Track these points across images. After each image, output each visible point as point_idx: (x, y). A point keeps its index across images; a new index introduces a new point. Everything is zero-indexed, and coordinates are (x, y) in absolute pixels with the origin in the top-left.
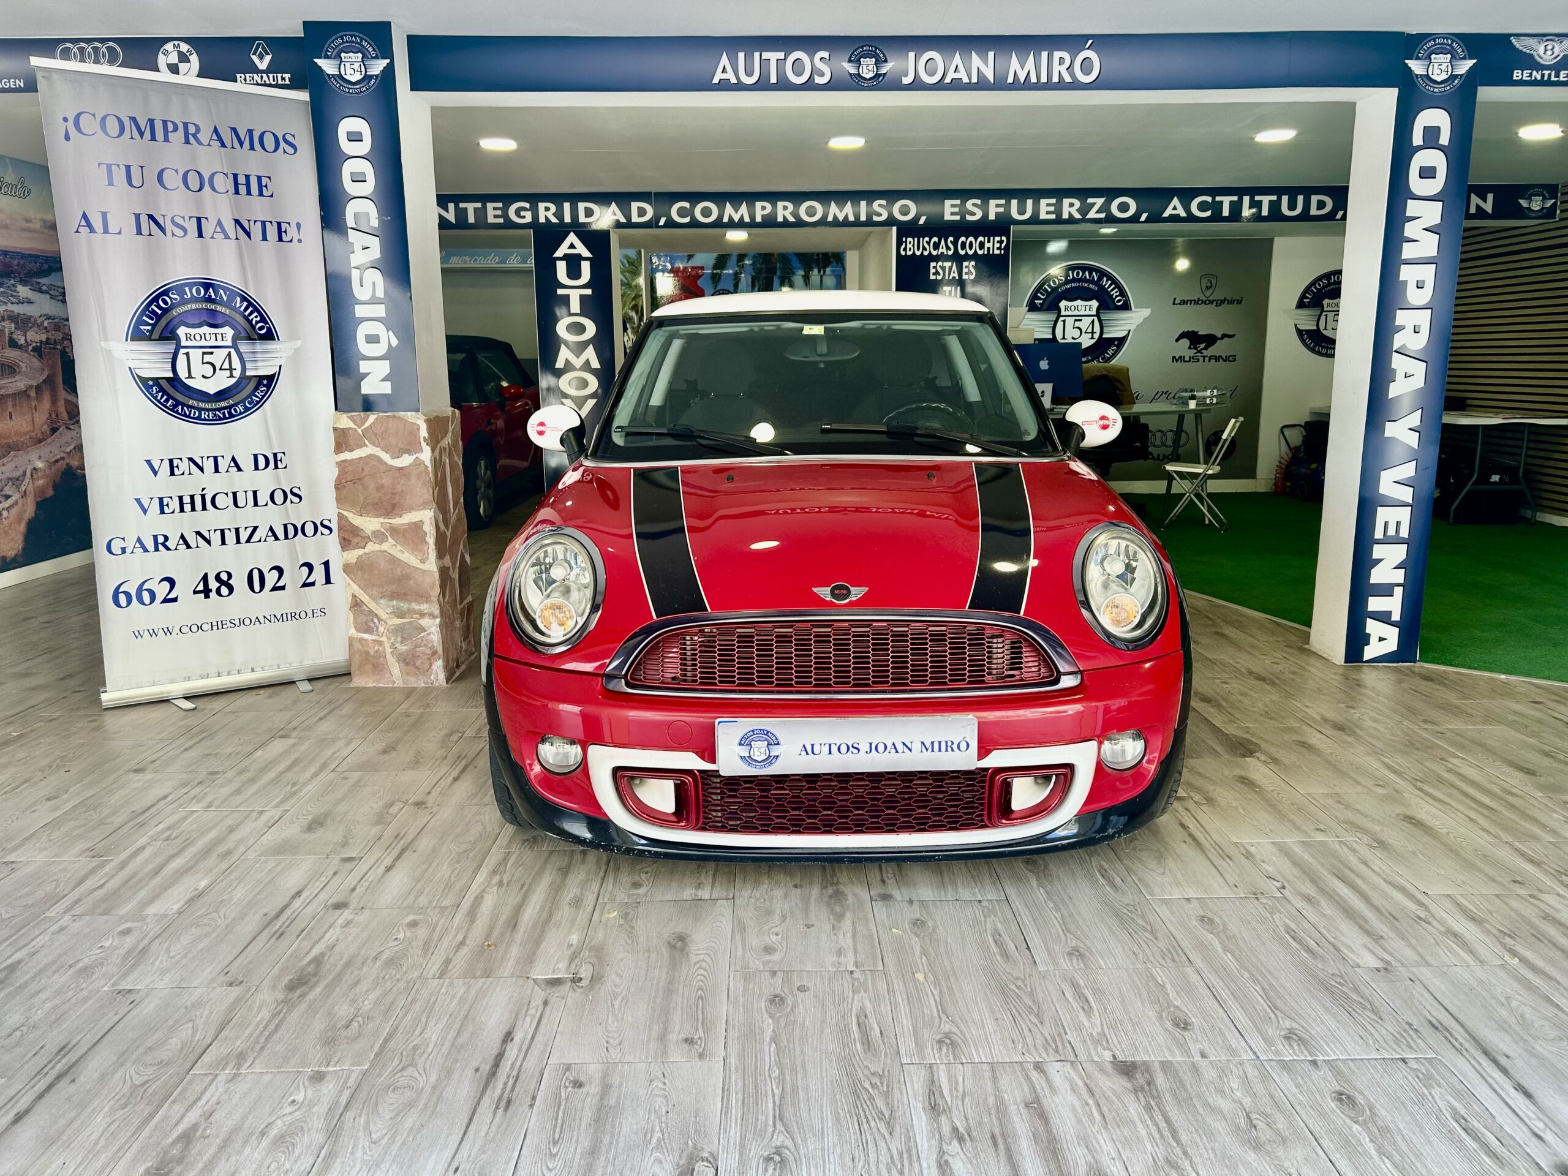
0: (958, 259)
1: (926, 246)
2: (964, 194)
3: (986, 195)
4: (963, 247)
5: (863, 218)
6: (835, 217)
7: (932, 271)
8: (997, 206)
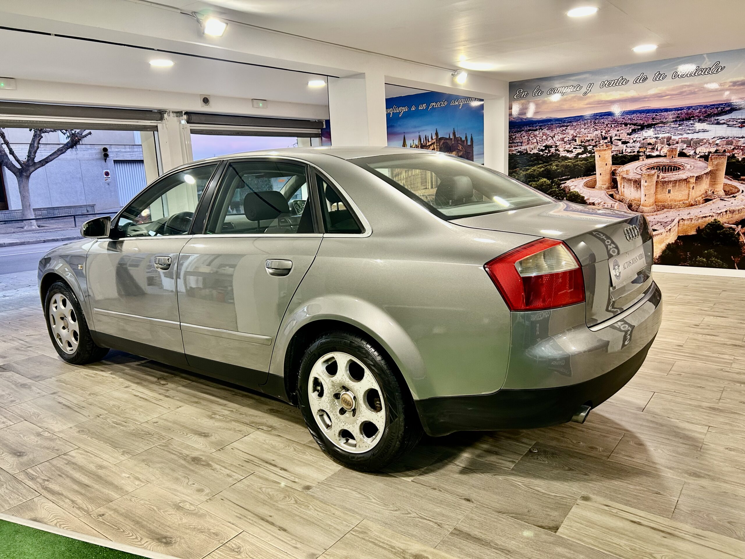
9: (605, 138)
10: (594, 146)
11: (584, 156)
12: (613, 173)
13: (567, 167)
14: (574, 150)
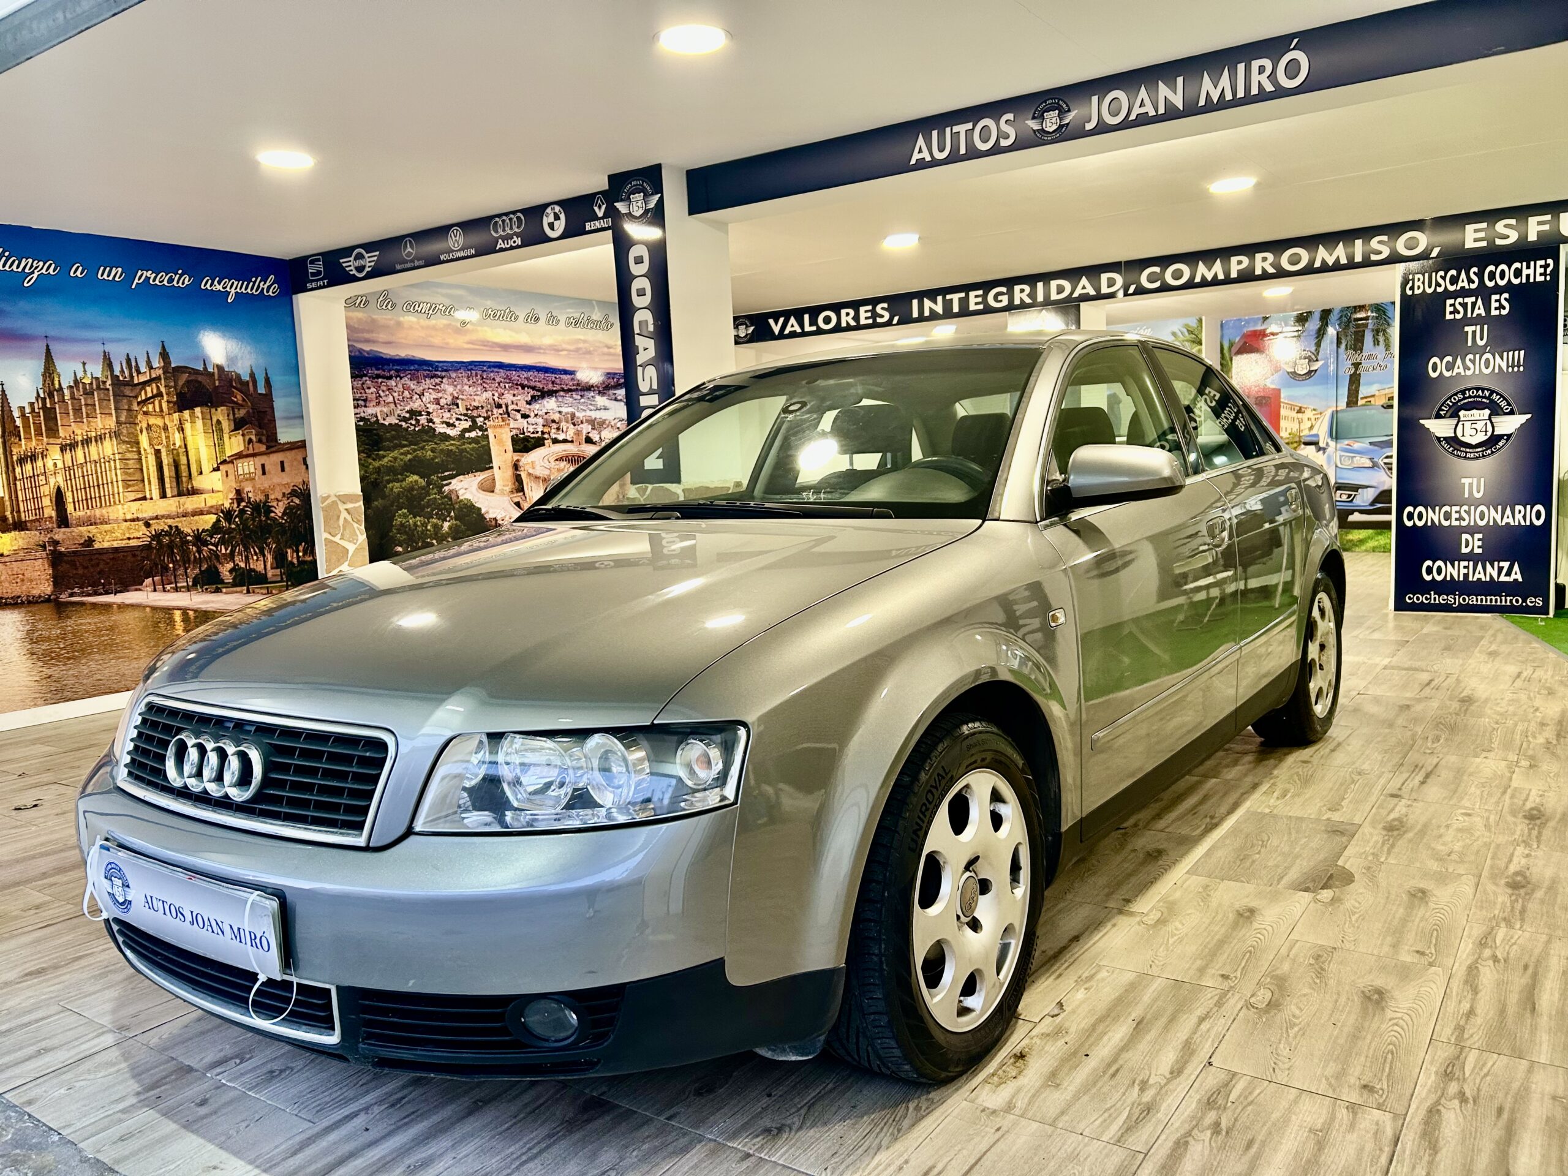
0: (1484, 293)
1: (1441, 281)
2: (1492, 216)
3: (1522, 212)
4: (1492, 276)
5: (1358, 258)
6: (1324, 261)
7: (1449, 309)
8: (1539, 223)
9: (499, 406)
10: (486, 418)
11: (473, 434)
12: (516, 467)
13: (449, 453)
14: (457, 423)
